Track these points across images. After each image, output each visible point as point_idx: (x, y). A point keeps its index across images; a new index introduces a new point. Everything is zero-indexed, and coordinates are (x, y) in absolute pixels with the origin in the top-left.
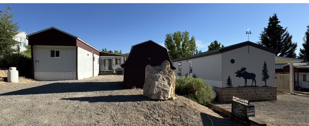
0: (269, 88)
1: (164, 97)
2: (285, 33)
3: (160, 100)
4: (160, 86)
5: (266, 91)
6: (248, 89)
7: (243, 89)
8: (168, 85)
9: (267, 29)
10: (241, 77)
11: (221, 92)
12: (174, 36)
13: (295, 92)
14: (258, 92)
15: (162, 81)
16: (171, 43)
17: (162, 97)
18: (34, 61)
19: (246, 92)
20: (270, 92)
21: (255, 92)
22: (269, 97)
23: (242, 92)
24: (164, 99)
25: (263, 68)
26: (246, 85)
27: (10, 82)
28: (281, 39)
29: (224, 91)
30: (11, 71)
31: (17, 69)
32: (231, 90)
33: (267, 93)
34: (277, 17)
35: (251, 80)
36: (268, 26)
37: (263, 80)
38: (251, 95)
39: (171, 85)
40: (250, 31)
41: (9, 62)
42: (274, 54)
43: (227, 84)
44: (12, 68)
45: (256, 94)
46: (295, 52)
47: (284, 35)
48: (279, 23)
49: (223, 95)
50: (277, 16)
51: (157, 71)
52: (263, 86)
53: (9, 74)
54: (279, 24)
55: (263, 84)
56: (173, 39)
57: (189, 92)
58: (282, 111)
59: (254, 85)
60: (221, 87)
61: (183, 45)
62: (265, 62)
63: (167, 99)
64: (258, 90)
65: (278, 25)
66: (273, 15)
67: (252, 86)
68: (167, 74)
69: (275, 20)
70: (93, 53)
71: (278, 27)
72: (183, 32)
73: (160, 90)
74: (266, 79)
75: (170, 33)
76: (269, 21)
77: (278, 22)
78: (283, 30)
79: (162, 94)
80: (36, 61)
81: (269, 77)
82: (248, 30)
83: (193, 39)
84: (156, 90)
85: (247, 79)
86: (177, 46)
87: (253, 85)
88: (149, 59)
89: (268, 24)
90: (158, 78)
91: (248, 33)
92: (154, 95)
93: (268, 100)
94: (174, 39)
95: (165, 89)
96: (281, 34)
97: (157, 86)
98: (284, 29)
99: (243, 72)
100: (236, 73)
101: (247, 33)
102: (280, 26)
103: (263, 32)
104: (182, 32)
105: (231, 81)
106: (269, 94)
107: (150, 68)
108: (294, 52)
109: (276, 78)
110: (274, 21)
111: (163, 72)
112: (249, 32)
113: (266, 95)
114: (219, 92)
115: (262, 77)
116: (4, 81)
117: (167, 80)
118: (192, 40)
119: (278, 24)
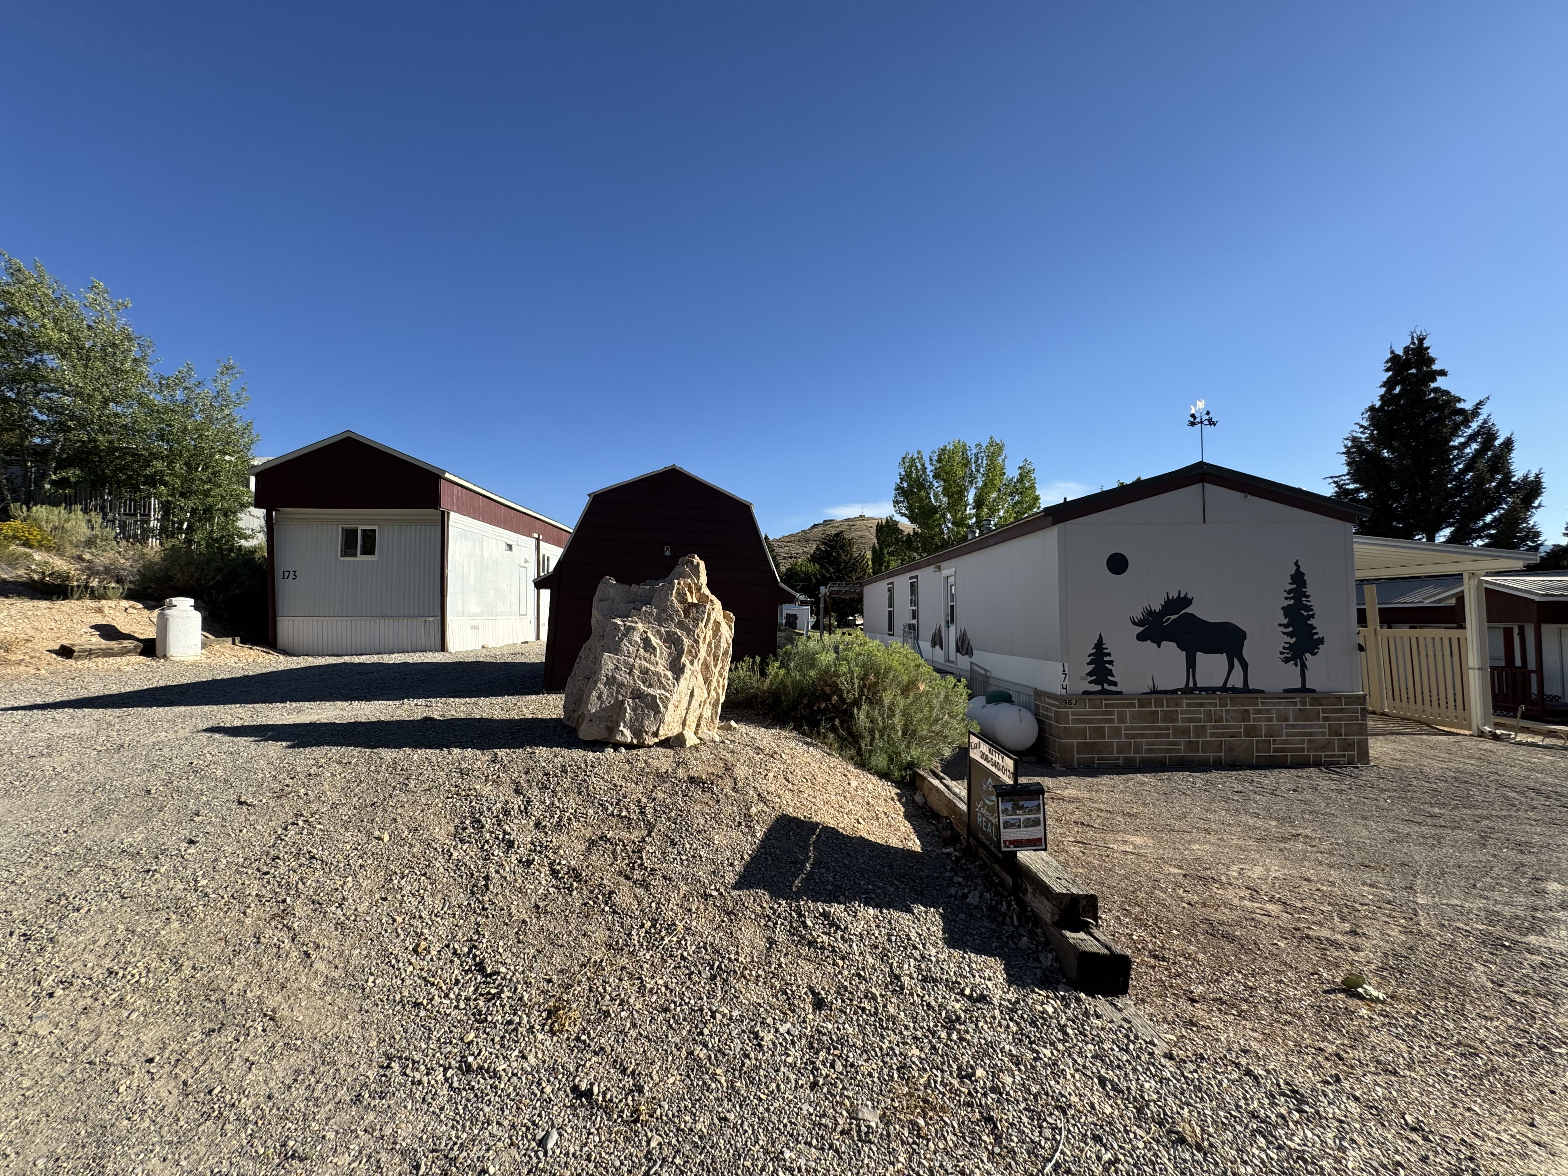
0: (1324, 702)
1: (638, 732)
2: (1474, 425)
3: (616, 746)
4: (622, 677)
5: (1303, 715)
6: (1201, 705)
7: (1177, 705)
8: (669, 674)
9: (1381, 408)
10: (1164, 643)
11: (1059, 718)
12: (939, 461)
13: (1498, 725)
14: (1259, 719)
15: (641, 651)
16: (923, 494)
17: (627, 732)
18: (278, 575)
19: (1191, 720)
20: (1326, 719)
21: (1244, 721)
22: (1323, 748)
23: (1170, 717)
24: (635, 742)
25: (1286, 595)
26: (1191, 685)
27: (165, 656)
28: (1455, 458)
29: (1073, 714)
30: (168, 612)
31: (196, 607)
32: (1107, 706)
33: (1311, 726)
34: (1428, 348)
35: (1221, 659)
36: (1382, 397)
37: (1287, 660)
38: (1223, 735)
39: (683, 673)
40: (1208, 413)
41: (179, 575)
42: (1348, 525)
43: (1090, 674)
44: (175, 600)
45: (1251, 731)
46: (1531, 523)
47: (1472, 438)
48: (1439, 378)
49: (1068, 733)
50: (1426, 344)
51: (632, 605)
52: (1286, 691)
53: (163, 625)
54: (1440, 383)
55: (1290, 676)
56: (931, 474)
57: (823, 712)
58: (1363, 822)
59: (1240, 685)
60: (1059, 691)
61: (979, 504)
62: (1296, 563)
63: (650, 740)
64: (1259, 712)
65: (1437, 390)
66: (1407, 342)
67: (1224, 689)
68: (672, 620)
69: (1416, 367)
70: (538, 540)
71: (1435, 399)
72: (977, 445)
73: (620, 698)
74: (1308, 655)
75: (919, 452)
76: (1387, 370)
77: (1434, 375)
78: (1462, 411)
79: (628, 715)
80: (286, 575)
81: (1321, 641)
82: (1199, 407)
83: (1025, 474)
84: (599, 698)
85: (1199, 654)
86: (951, 507)
87: (1229, 685)
88: (668, 554)
89: (1384, 385)
90: (621, 640)
91: (1201, 422)
92: (587, 720)
93: (1317, 764)
94: (936, 476)
95: (651, 691)
96: (1454, 433)
97: (607, 676)
98: (1468, 406)
99: (1173, 617)
100: (1134, 623)
101: (1192, 424)
102: (1447, 393)
103: (1362, 426)
104: (971, 443)
105: (1111, 662)
106: (1324, 734)
107: (611, 590)
108: (1525, 520)
109: (1361, 648)
110: (1414, 371)
111: (655, 611)
112: (1205, 417)
113: (1304, 734)
114: (1048, 717)
115: (1282, 640)
116: (141, 654)
117: (670, 648)
118: (1021, 480)
119: (1433, 385)
